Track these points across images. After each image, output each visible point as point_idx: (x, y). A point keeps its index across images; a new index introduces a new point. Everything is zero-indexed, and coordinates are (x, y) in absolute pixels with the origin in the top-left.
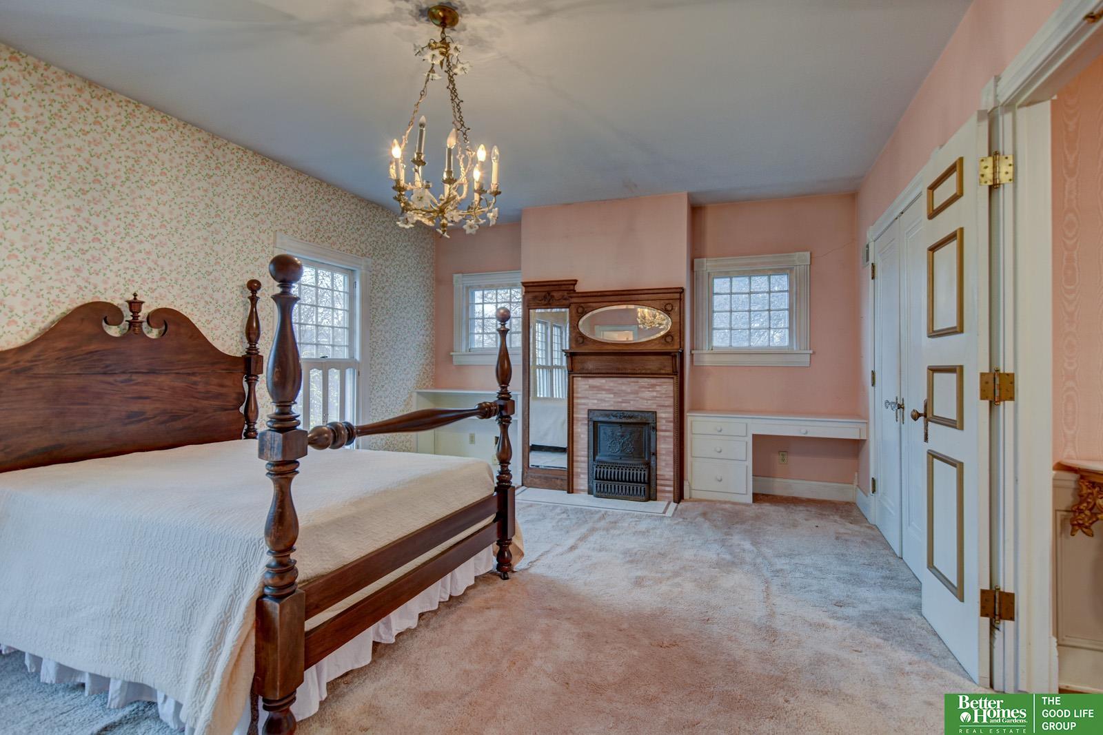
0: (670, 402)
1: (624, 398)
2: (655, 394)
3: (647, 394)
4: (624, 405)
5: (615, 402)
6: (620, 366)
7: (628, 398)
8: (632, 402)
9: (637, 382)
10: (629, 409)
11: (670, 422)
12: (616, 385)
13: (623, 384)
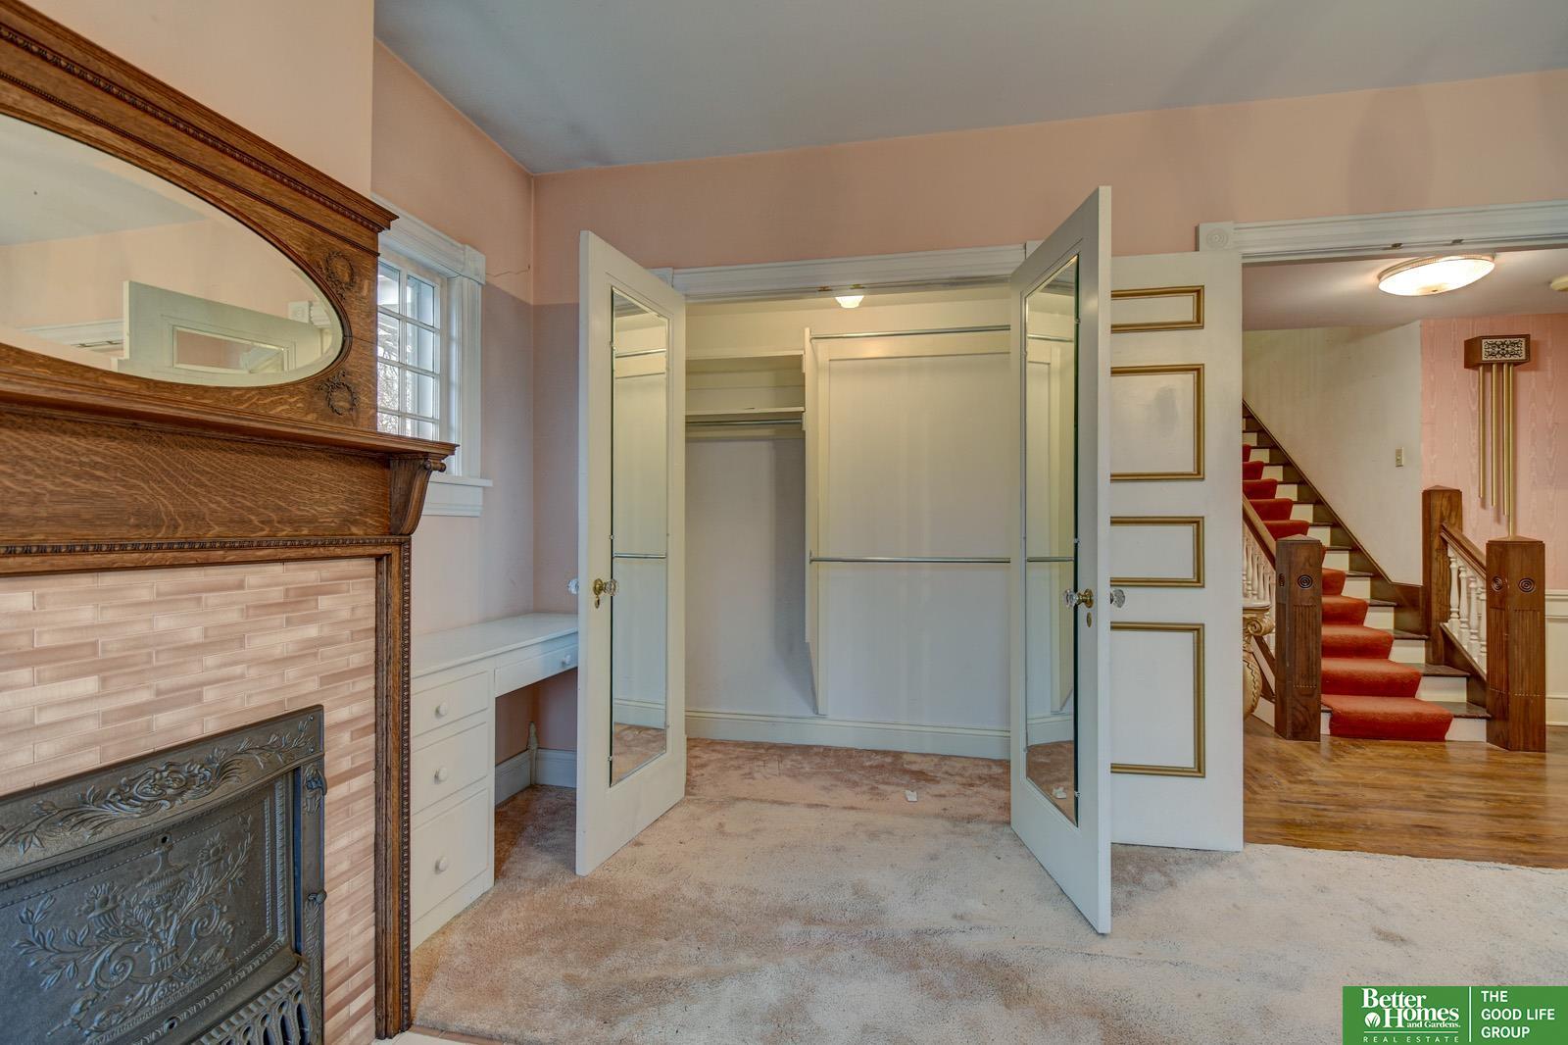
0: (362, 653)
1: (165, 683)
2: (312, 631)
3: (281, 639)
4: (163, 719)
5: (105, 718)
6: (165, 505)
7: (192, 674)
8: (210, 694)
9: (240, 586)
10: (195, 732)
11: (364, 731)
12: (109, 616)
13: (164, 601)
